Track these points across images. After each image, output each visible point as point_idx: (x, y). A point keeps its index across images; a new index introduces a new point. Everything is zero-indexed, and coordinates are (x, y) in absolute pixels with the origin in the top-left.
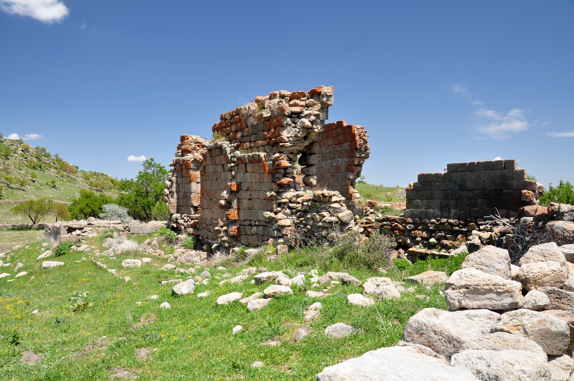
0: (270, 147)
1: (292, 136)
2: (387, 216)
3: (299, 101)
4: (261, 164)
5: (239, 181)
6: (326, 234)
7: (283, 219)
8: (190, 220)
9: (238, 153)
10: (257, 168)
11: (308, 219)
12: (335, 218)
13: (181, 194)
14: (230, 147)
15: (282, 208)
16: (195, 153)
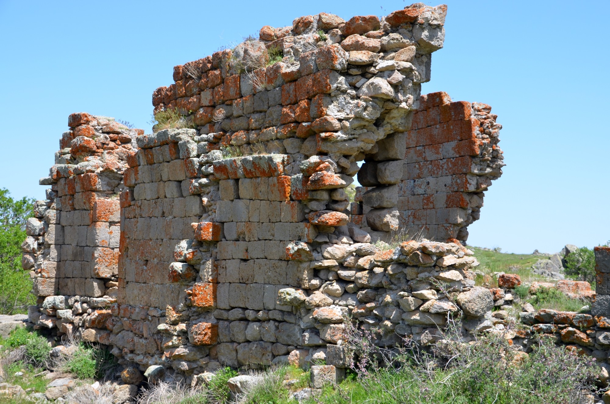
0: (296, 142)
1: (350, 116)
2: (547, 310)
3: (364, 37)
4: (275, 179)
5: (218, 219)
6: (429, 341)
7: (325, 306)
8: (90, 310)
9: (217, 155)
10: (263, 190)
11: (387, 304)
12: (451, 304)
13: (69, 250)
14: (198, 142)
15: (323, 281)
16: (107, 156)
